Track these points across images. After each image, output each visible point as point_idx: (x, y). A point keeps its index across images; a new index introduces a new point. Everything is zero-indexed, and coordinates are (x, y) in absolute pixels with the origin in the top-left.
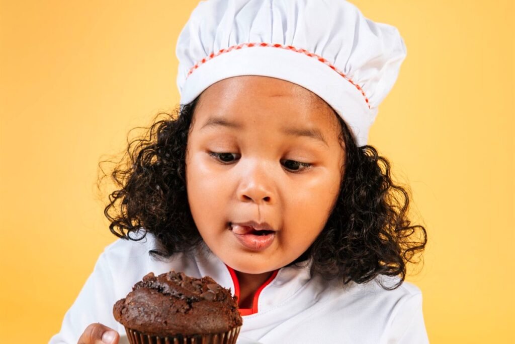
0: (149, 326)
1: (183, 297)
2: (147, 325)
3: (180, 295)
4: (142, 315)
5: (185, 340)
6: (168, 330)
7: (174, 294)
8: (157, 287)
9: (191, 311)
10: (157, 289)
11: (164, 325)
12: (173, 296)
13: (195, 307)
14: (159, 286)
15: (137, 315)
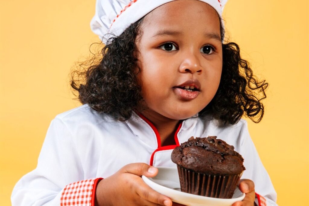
0: (202, 168)
1: (218, 152)
2: (201, 168)
3: (217, 151)
4: (197, 161)
5: (220, 177)
6: (213, 171)
7: (214, 150)
8: (202, 146)
9: (224, 161)
10: (202, 147)
11: (211, 168)
12: (213, 152)
13: (226, 159)
14: (204, 146)
15: (194, 161)
